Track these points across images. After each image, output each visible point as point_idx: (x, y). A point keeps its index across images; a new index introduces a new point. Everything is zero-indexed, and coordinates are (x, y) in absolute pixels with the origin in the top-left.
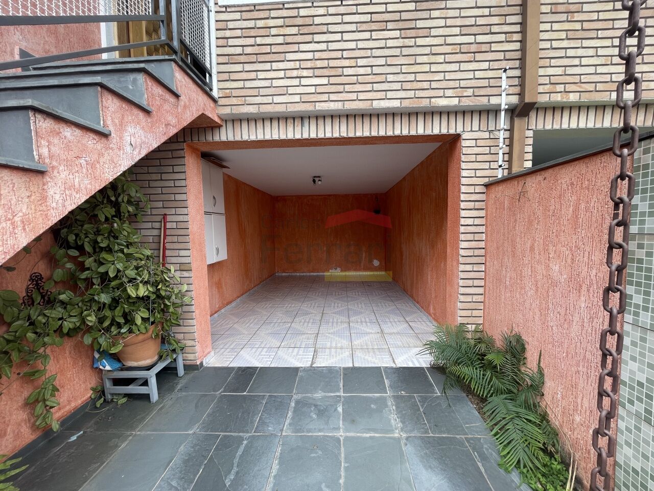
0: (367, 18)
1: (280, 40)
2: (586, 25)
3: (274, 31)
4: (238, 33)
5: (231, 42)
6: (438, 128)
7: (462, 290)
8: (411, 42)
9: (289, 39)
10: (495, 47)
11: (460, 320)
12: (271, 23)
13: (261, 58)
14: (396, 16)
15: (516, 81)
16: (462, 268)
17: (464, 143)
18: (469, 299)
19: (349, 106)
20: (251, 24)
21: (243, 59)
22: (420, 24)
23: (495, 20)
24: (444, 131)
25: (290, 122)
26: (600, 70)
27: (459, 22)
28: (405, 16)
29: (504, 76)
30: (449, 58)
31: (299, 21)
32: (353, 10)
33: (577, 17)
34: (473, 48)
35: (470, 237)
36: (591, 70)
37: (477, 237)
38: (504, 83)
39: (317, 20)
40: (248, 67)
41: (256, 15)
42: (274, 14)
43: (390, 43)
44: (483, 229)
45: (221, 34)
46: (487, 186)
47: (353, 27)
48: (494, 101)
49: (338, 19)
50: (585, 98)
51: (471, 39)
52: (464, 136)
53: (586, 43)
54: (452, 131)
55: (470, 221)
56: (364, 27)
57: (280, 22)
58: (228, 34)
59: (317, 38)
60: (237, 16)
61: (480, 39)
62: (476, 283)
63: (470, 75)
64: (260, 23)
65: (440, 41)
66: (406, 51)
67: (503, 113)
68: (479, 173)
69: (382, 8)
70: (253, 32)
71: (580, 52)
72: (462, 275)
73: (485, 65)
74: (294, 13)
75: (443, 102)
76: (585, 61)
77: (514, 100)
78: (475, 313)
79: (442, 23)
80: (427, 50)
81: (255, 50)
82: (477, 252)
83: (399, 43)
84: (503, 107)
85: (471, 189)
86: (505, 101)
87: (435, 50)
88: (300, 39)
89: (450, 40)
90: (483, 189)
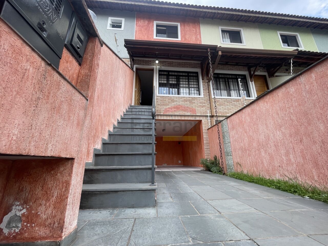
0: (184, 100)
1: (168, 102)
2: (220, 104)
3: (167, 101)
4: (160, 100)
5: (158, 102)
6: (198, 119)
7: (206, 151)
8: (192, 104)
9: (169, 102)
10: (206, 106)
11: (206, 158)
12: (166, 99)
13: (164, 105)
14: (189, 100)
15: (210, 112)
16: (205, 146)
17: (202, 121)
18: (207, 153)
19: (181, 114)
20: (163, 99)
21: (160, 105)
22: (193, 101)
23: (205, 102)
24: (199, 119)
25: (169, 116)
26: (224, 110)
27: (199, 102)
28: (190, 100)
29: (208, 111)
30: (198, 107)
31: (171, 99)
32: (181, 98)
33: (219, 102)
34: (202, 106)
35: (206, 140)
36: (223, 110)
37: (207, 140)
38: (208, 112)
39: (175, 99)
40: (161, 106)
41: (163, 98)
42: (167, 98)
43: (188, 104)
44: (208, 138)
45: (157, 100)
46: (208, 129)
47: (181, 101)
48: (207, 114)
49: (178, 100)
50: (222, 115)
51: (202, 104)
52: (202, 120)
53: (221, 106)
54: (200, 119)
55: (205, 136)
56: (183, 101)
57: (168, 99)
58: (158, 100)
59: (175, 102)
60: (160, 98)
61: (203, 104)
62: (208, 149)
63: (202, 110)
64: (164, 99)
65: (196, 104)
66: (191, 106)
67: (209, 117)
68: (206, 127)
69: (186, 98)
70: (163, 100)
71: (220, 108)
72: (205, 148)
73: (205, 109)
74: (170, 98)
75: (198, 114)
76: (221, 109)
77: (210, 115)
78: (209, 156)
79: (197, 101)
80: (194, 106)
81: (163, 103)
82: (208, 143)
83: (190, 104)
84: (209, 116)
85: (205, 130)
86: (209, 115)
87: (196, 106)
88: (171, 102)
89: (198, 104)
90: (207, 130)
